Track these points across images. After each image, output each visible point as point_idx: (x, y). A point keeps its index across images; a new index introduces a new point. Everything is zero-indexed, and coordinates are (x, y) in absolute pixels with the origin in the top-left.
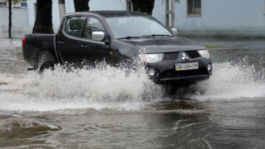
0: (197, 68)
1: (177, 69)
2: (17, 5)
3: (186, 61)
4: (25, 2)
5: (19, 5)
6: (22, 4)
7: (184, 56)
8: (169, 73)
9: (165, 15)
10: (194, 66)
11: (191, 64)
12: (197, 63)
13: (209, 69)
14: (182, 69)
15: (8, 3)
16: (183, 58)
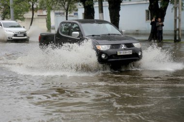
0: (131, 53)
1: (119, 54)
2: (71, 15)
3: (125, 49)
4: (76, 12)
5: (73, 14)
6: (75, 14)
7: (123, 47)
8: (114, 56)
9: (174, 20)
10: (129, 52)
11: (127, 51)
12: (131, 51)
13: (139, 54)
14: (121, 54)
15: (65, 13)
16: (123, 48)
